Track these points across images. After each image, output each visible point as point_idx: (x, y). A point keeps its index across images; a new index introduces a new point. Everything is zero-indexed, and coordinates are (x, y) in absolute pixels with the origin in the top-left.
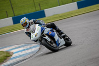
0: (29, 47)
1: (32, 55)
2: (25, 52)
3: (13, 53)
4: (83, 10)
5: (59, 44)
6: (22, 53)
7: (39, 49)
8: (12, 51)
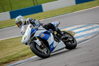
0: (91, 27)
2: (87, 32)
3: (75, 33)
5: (54, 48)
6: (84, 33)
8: (74, 31)
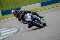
1: (13, 34)
3: (2, 33)
4: (44, 7)
6: (7, 33)
7: (18, 31)
